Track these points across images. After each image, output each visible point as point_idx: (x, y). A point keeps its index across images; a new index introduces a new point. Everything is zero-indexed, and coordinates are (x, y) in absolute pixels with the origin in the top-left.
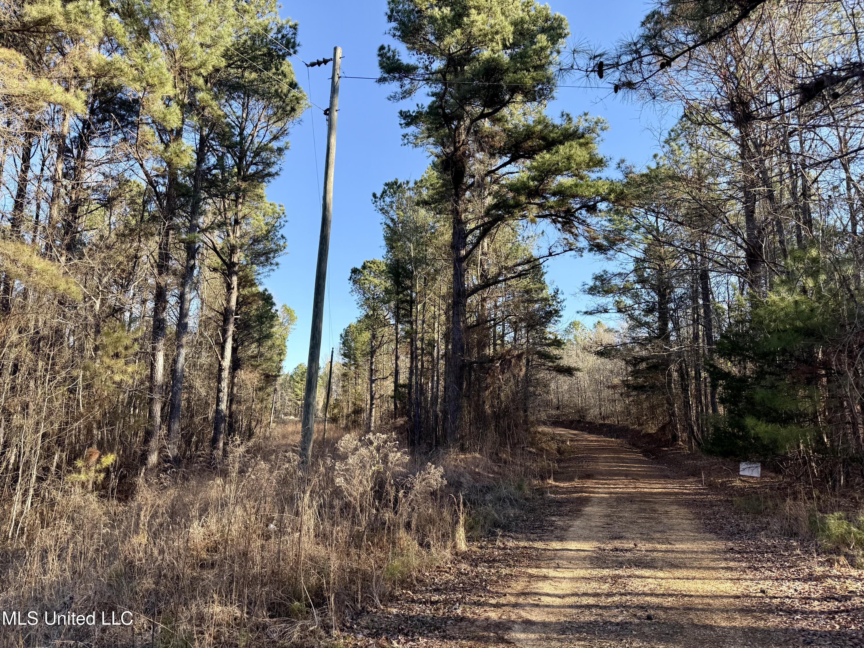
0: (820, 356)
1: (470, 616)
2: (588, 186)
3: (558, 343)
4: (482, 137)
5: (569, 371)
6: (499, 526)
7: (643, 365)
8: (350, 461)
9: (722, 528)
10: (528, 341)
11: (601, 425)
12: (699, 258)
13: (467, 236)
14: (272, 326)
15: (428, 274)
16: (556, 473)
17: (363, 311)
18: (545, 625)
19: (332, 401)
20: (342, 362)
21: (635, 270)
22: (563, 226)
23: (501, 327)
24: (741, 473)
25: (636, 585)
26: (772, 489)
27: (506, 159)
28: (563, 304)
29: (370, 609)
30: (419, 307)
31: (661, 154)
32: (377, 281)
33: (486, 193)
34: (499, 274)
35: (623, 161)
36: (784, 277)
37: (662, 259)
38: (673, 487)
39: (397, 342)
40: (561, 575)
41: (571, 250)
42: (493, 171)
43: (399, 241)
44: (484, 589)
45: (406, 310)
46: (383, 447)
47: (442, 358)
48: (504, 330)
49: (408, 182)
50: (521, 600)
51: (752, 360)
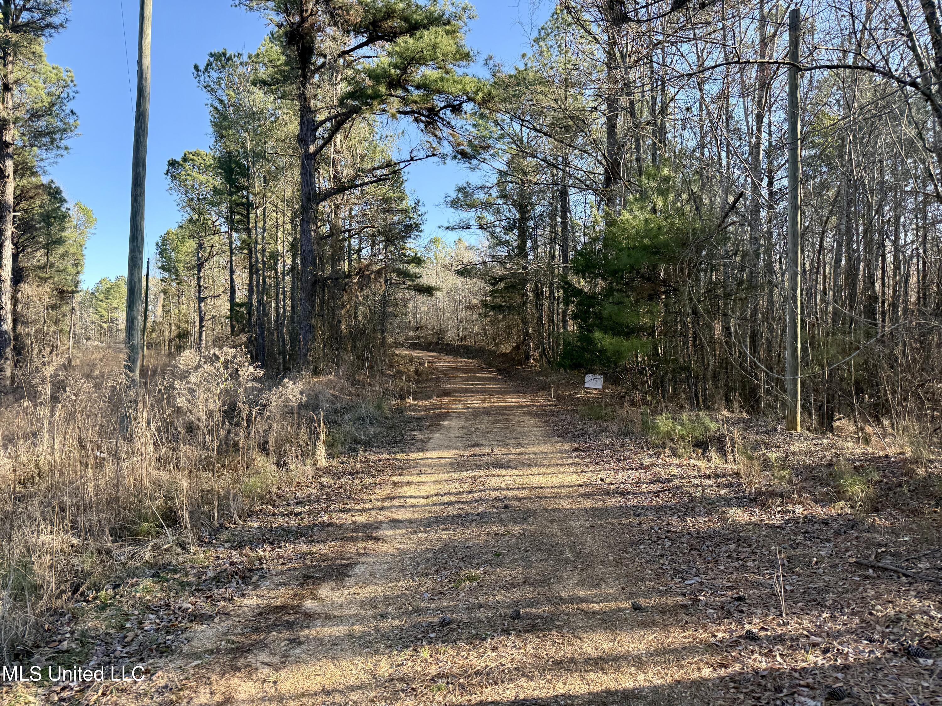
0: (662, 273)
1: (337, 522)
2: (454, 81)
3: (417, 261)
4: (334, 8)
5: (428, 291)
6: (359, 443)
7: (502, 285)
8: (192, 379)
9: (568, 433)
10: (386, 256)
11: (460, 346)
12: (561, 173)
13: (316, 129)
14: (63, 229)
15: (269, 173)
16: (415, 393)
17: (186, 215)
18: (411, 521)
19: (149, 325)
20: (159, 277)
21: (499, 184)
22: (426, 126)
23: (357, 241)
24: (586, 385)
25: (494, 482)
26: (611, 398)
27: (362, 39)
28: (424, 218)
29: (228, 525)
30: (259, 211)
31: (530, 55)
32: (202, 178)
33: (339, 79)
34: (356, 177)
35: (490, 58)
36: (638, 195)
37: (525, 174)
38: (525, 400)
39: (232, 253)
40: (424, 480)
41: (434, 155)
42: (348, 52)
43: (230, 128)
44: (349, 498)
45: (242, 215)
46: (232, 362)
47: (288, 274)
48: (360, 244)
49: (240, 55)
50: (386, 504)
51: (603, 277)
